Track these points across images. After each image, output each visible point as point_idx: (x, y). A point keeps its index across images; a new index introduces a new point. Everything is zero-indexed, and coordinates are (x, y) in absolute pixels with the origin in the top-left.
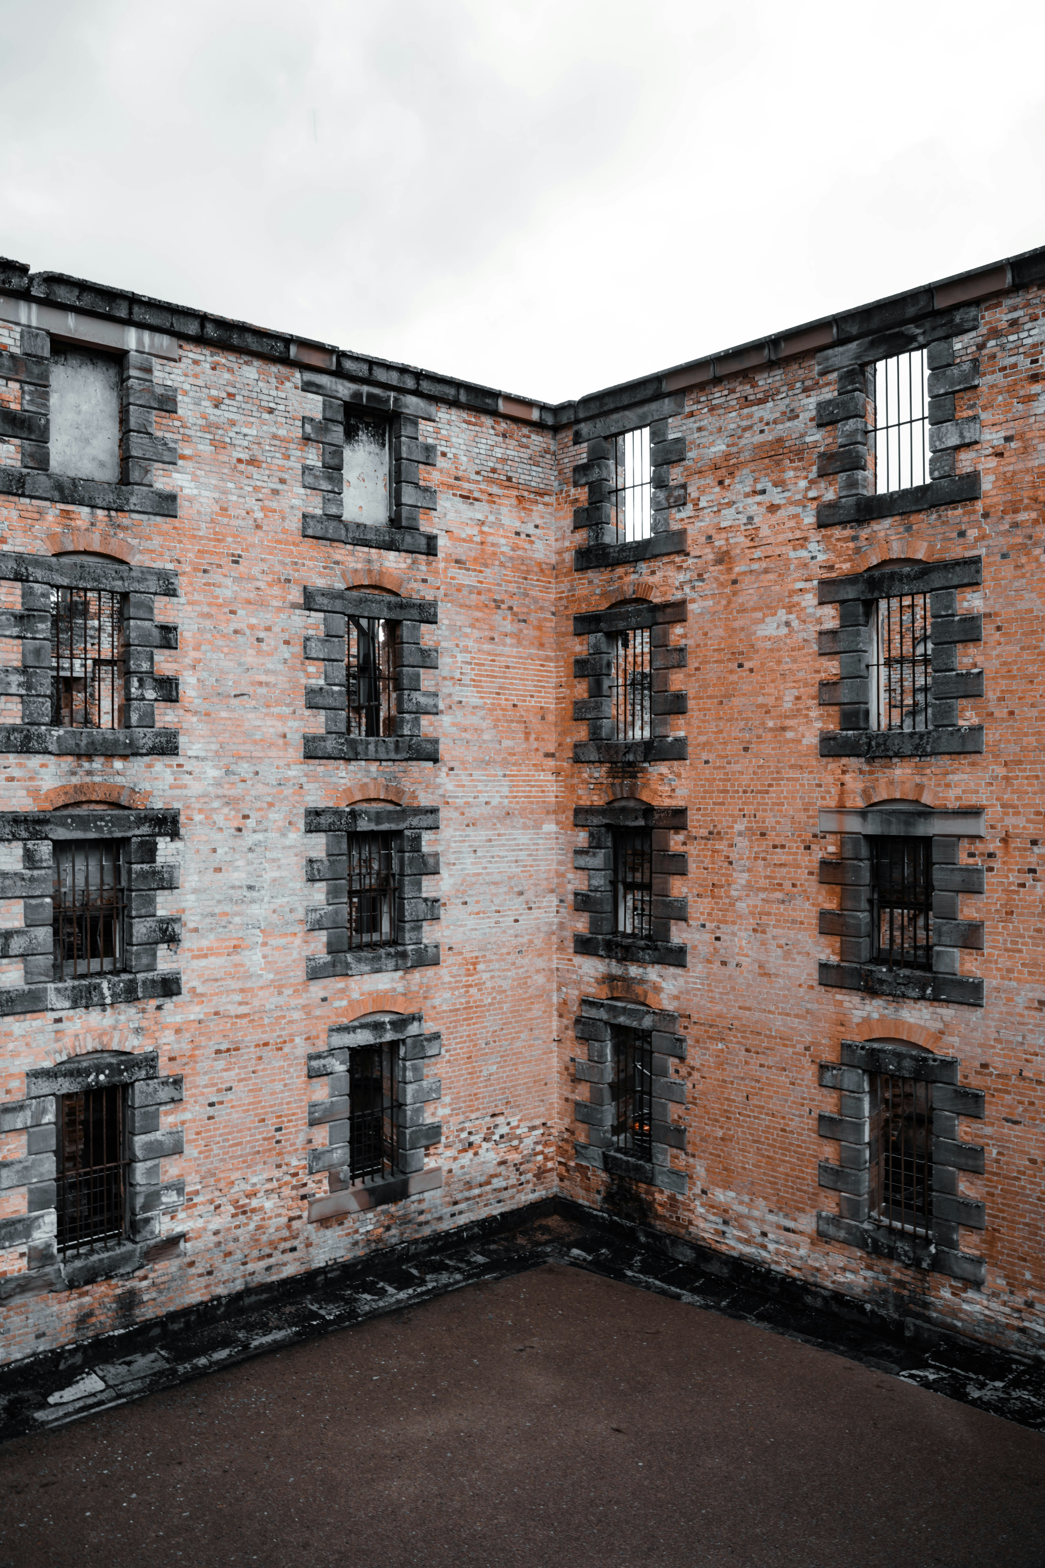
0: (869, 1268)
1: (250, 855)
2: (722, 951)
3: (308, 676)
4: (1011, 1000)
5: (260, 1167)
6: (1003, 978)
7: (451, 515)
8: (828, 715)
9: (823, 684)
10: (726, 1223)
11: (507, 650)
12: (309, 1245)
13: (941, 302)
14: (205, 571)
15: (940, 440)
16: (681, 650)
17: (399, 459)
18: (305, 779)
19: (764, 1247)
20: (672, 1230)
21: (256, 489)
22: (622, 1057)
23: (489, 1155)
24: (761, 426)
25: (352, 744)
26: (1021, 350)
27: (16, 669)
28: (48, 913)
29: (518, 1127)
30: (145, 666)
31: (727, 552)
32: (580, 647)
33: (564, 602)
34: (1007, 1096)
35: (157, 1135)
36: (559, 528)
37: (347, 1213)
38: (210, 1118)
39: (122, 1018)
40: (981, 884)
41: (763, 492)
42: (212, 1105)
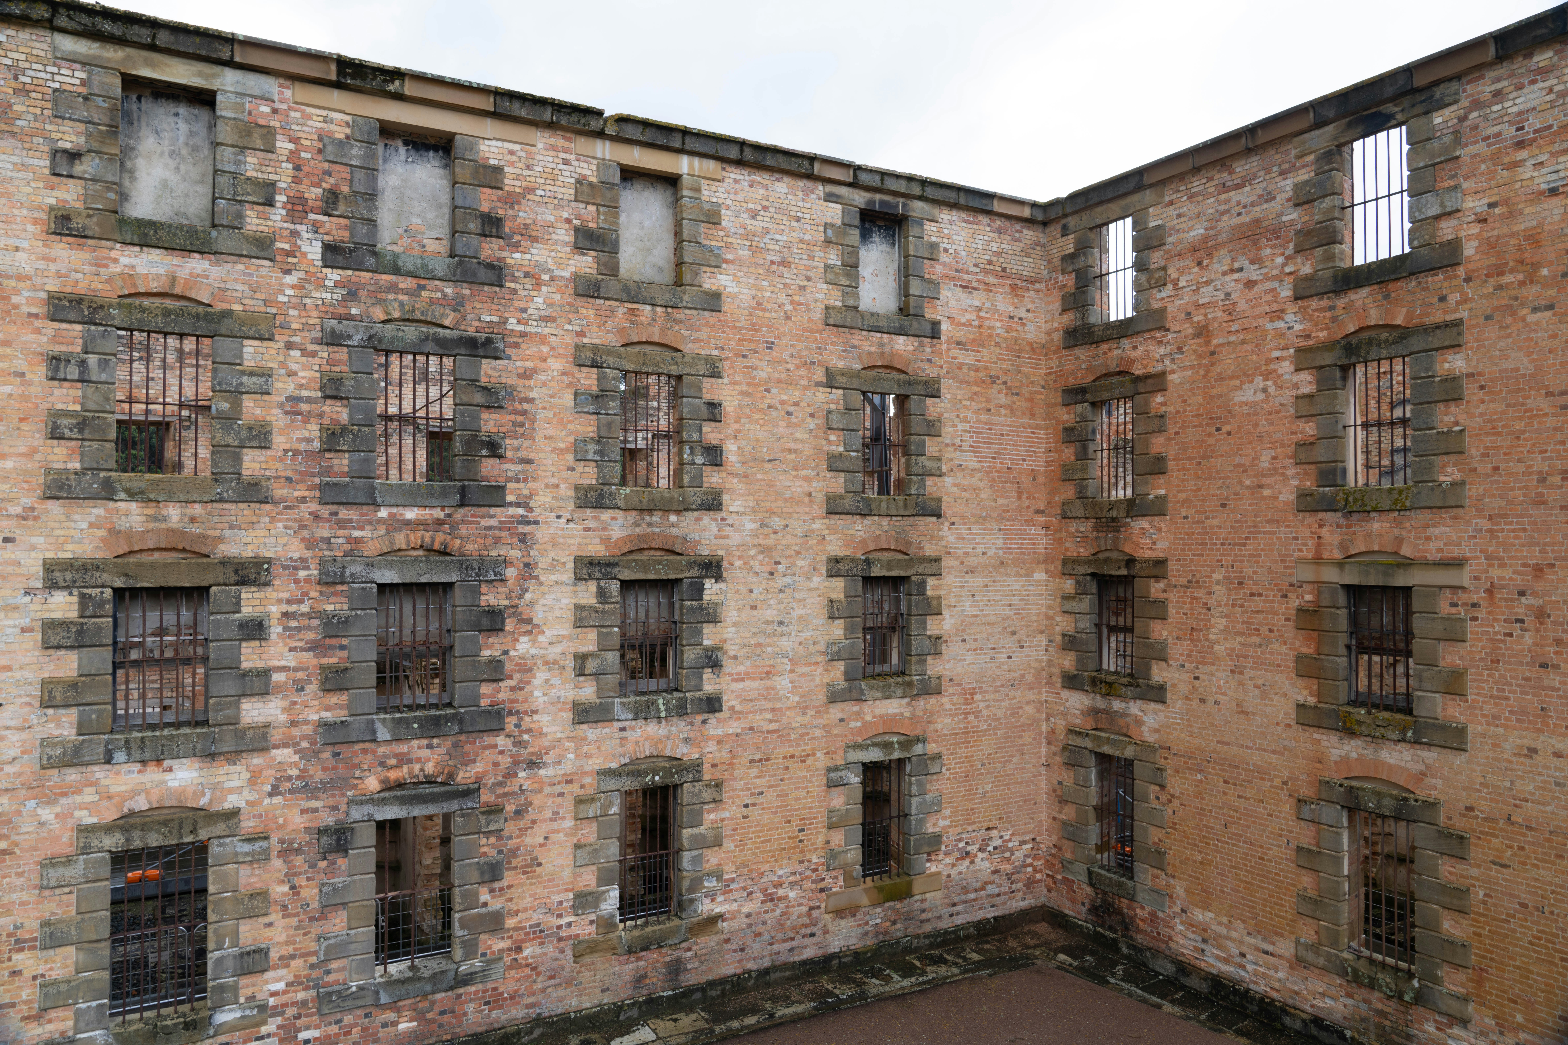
0: (1349, 995)
1: (781, 596)
2: (1201, 690)
3: (830, 443)
4: (1499, 746)
5: (785, 861)
6: (1488, 724)
7: (952, 303)
8: (1305, 473)
9: (1300, 445)
10: (1204, 941)
11: (1002, 420)
12: (826, 932)
13: (1420, 81)
14: (744, 356)
15: (1420, 211)
16: (1162, 416)
17: (907, 256)
18: (826, 532)
19: (1243, 967)
20: (1152, 944)
21: (787, 286)
22: (1106, 783)
23: (984, 864)
24: (1238, 209)
25: (867, 502)
26: (1506, 119)
27: (592, 439)
28: (616, 641)
29: (1010, 840)
30: (695, 436)
31: (1206, 326)
32: (1067, 416)
33: (1053, 377)
34: (1494, 840)
35: (701, 829)
36: (1049, 311)
37: (858, 907)
38: (745, 817)
39: (674, 729)
40: (1464, 633)
41: (1241, 270)
42: (746, 806)
